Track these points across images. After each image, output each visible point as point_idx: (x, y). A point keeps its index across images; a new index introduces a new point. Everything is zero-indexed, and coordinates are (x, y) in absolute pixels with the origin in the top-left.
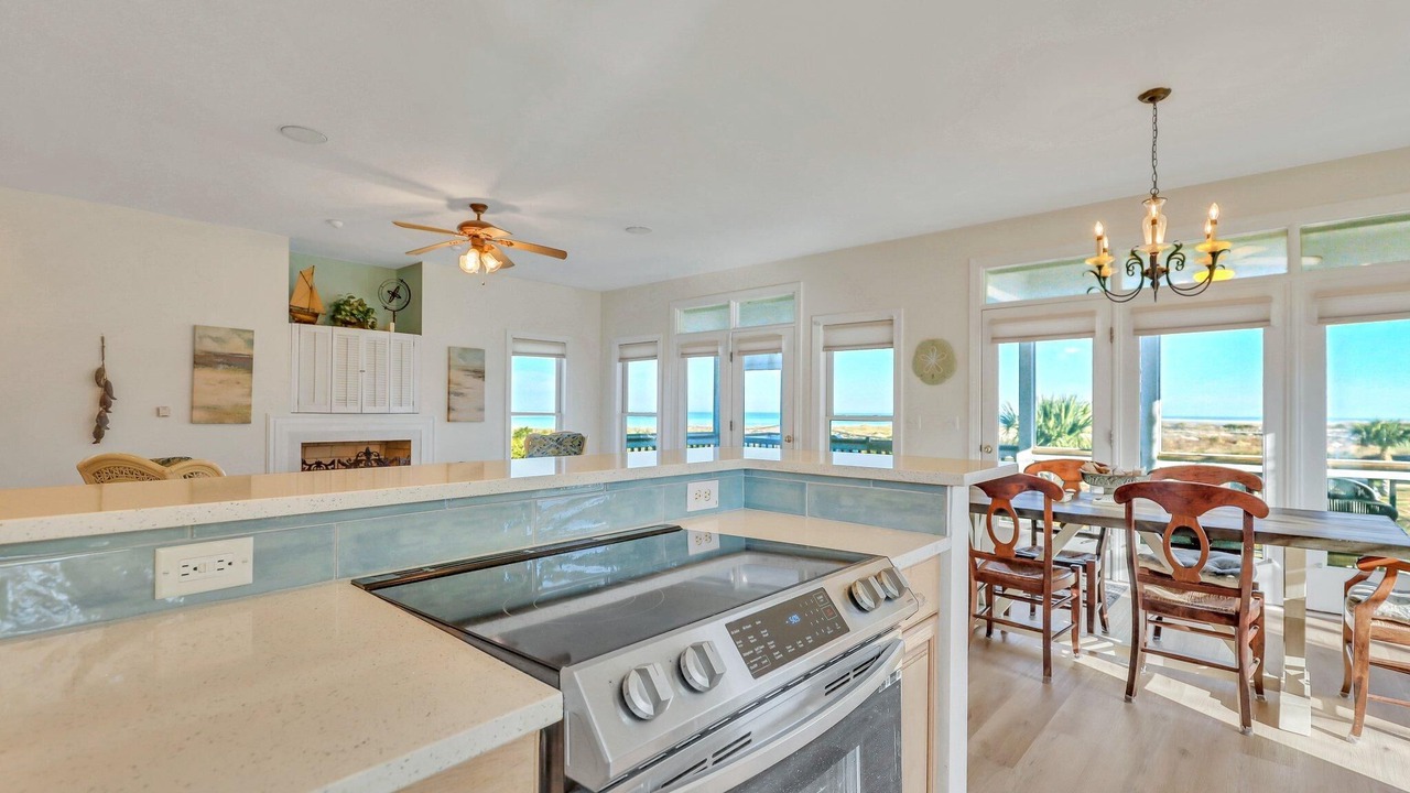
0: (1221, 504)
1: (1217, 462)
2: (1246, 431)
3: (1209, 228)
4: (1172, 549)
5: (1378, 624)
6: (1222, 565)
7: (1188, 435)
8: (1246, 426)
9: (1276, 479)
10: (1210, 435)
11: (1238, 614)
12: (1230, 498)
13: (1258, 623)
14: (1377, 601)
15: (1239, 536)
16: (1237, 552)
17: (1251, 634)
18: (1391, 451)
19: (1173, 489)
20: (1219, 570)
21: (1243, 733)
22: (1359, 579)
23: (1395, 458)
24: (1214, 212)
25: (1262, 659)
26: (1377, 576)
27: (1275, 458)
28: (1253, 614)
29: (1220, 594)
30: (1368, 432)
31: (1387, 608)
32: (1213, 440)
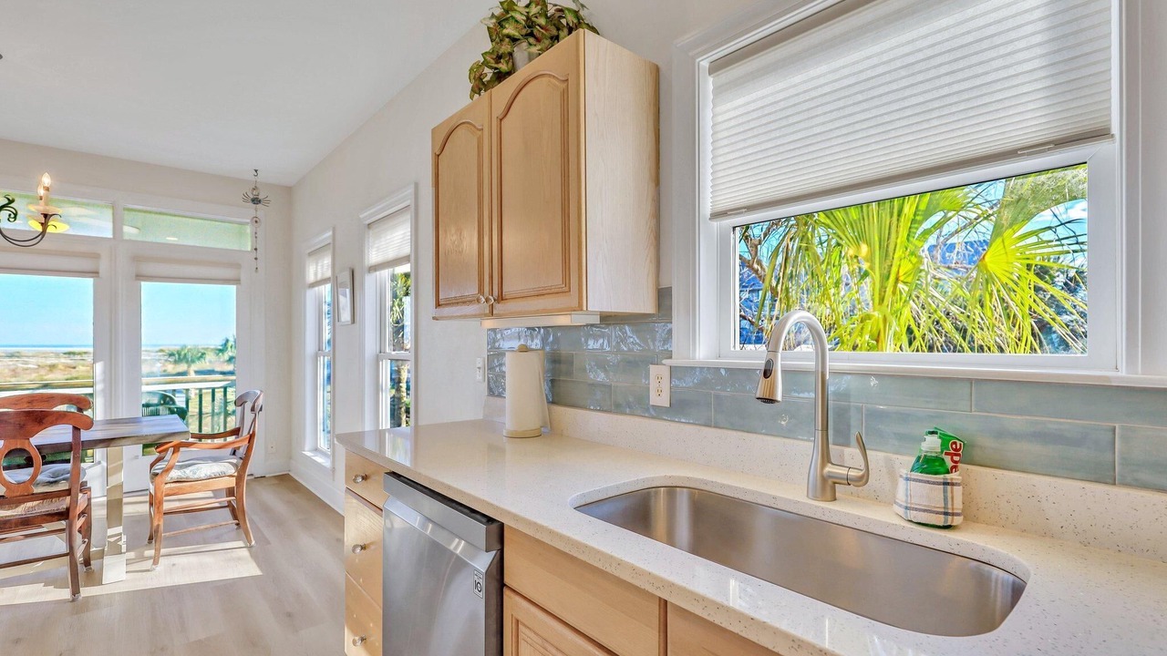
0: (52, 424)
1: (53, 388)
2: (85, 357)
3: (42, 192)
4: (4, 472)
5: (168, 486)
6: (55, 475)
7: (26, 363)
8: (85, 353)
9: (105, 397)
10: (49, 362)
11: (68, 509)
12: (61, 418)
13: (86, 512)
14: (167, 470)
15: (68, 448)
16: (68, 461)
17: (79, 523)
18: (194, 367)
19: (5, 418)
20: (52, 479)
21: (73, 601)
22: (159, 460)
23: (197, 372)
24: (46, 180)
25: (89, 539)
26: (168, 456)
27: (104, 381)
28: (82, 505)
29: (52, 498)
30: (179, 355)
31: (174, 474)
32: (53, 367)
